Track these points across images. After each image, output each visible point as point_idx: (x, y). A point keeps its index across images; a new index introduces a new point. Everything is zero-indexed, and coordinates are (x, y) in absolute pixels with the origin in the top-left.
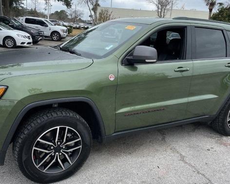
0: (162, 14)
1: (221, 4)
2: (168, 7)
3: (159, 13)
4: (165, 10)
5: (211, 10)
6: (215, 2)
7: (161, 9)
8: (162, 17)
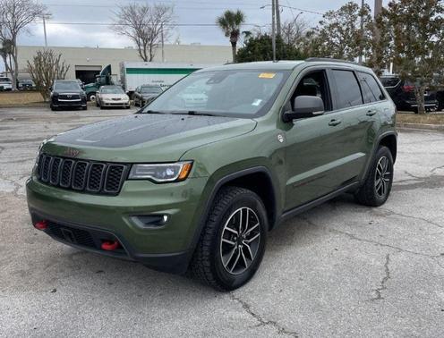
0: (148, 54)
1: (248, 33)
2: (156, 41)
3: (142, 52)
4: (151, 45)
5: (234, 44)
6: (238, 30)
7: (145, 45)
8: (149, 58)
